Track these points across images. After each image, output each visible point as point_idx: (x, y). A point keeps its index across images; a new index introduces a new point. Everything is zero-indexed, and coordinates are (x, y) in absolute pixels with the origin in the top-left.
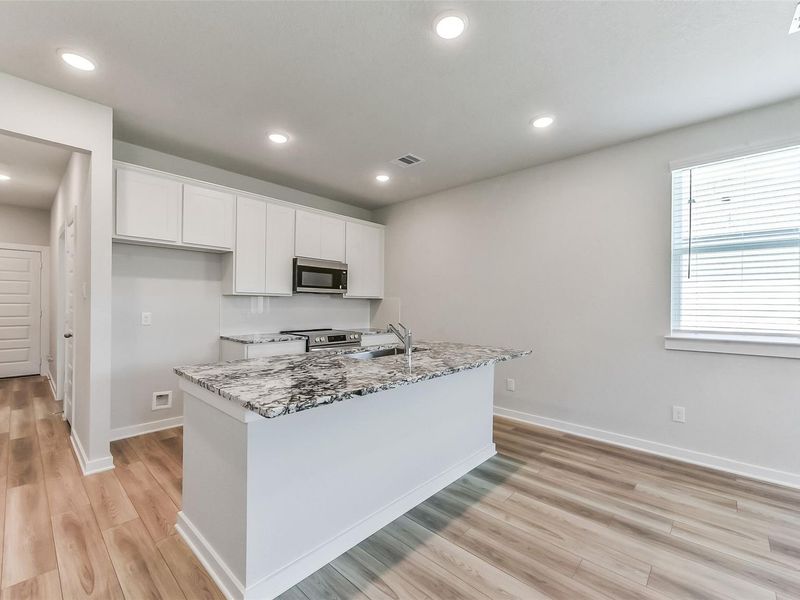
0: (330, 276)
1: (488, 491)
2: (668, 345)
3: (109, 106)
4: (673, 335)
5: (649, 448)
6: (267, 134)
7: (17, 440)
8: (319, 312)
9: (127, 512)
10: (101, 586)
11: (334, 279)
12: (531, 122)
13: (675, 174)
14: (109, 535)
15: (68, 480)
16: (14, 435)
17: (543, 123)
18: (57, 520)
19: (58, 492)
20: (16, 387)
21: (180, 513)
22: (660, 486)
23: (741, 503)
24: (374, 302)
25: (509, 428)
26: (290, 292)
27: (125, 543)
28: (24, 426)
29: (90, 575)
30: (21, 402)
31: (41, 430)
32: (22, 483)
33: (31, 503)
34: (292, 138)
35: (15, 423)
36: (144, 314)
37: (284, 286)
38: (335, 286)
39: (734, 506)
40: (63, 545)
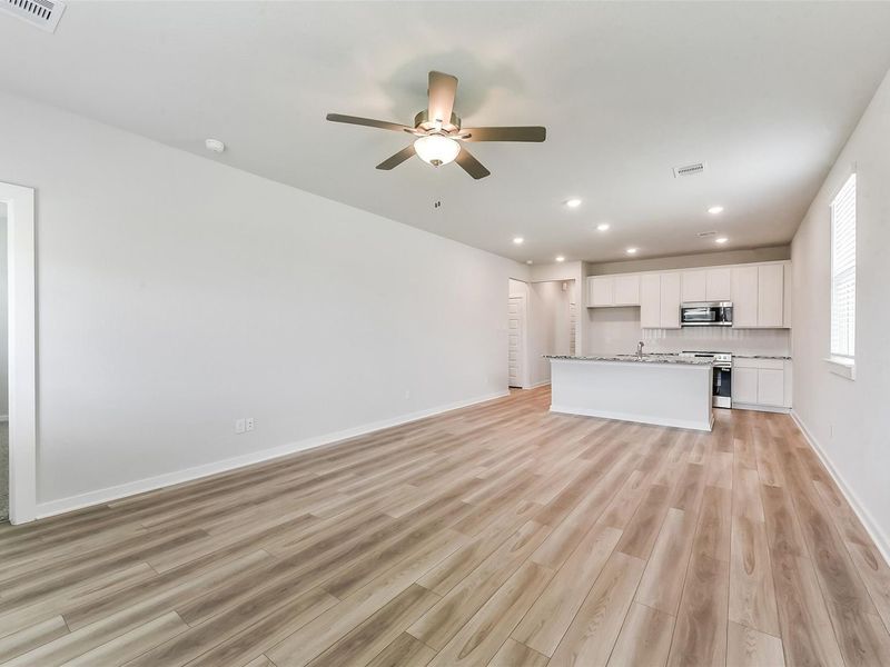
26: (678, 325)
37: (674, 322)
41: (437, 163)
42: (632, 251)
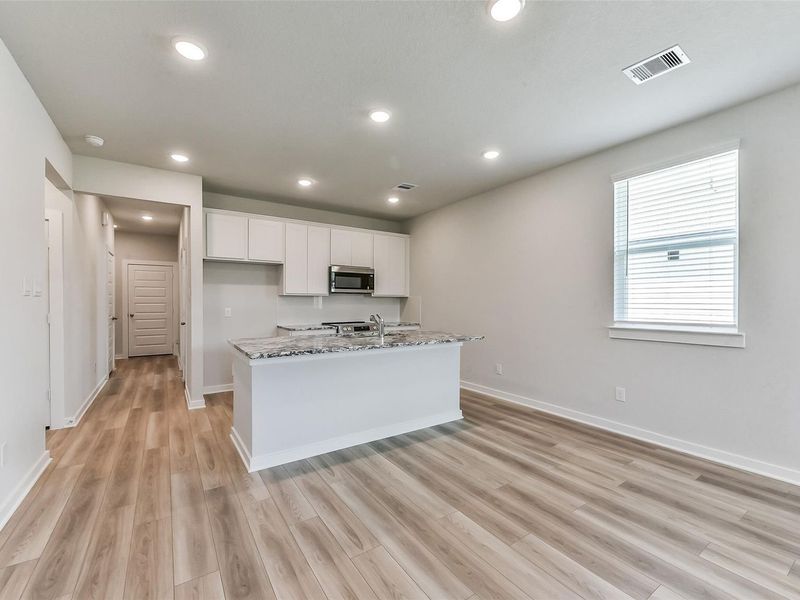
0: (359, 279)
1: (434, 437)
2: (612, 334)
3: (199, 175)
4: (616, 326)
5: (596, 423)
6: (297, 180)
7: (157, 391)
8: (352, 308)
9: (207, 427)
10: (187, 455)
11: (362, 281)
12: (482, 154)
13: (616, 185)
14: (195, 436)
15: (180, 411)
16: (155, 388)
17: (492, 155)
18: (171, 427)
19: (174, 416)
20: (158, 361)
21: (233, 428)
22: (578, 446)
23: (637, 462)
24: (403, 300)
25: (489, 404)
26: (326, 292)
27: (202, 440)
28: (161, 383)
29: (183, 450)
30: (160, 370)
31: (170, 386)
32: (156, 410)
33: (160, 419)
34: (314, 182)
35: (156, 382)
36: (226, 309)
37: (322, 288)
38: (364, 287)
39: (626, 463)
40: (172, 439)
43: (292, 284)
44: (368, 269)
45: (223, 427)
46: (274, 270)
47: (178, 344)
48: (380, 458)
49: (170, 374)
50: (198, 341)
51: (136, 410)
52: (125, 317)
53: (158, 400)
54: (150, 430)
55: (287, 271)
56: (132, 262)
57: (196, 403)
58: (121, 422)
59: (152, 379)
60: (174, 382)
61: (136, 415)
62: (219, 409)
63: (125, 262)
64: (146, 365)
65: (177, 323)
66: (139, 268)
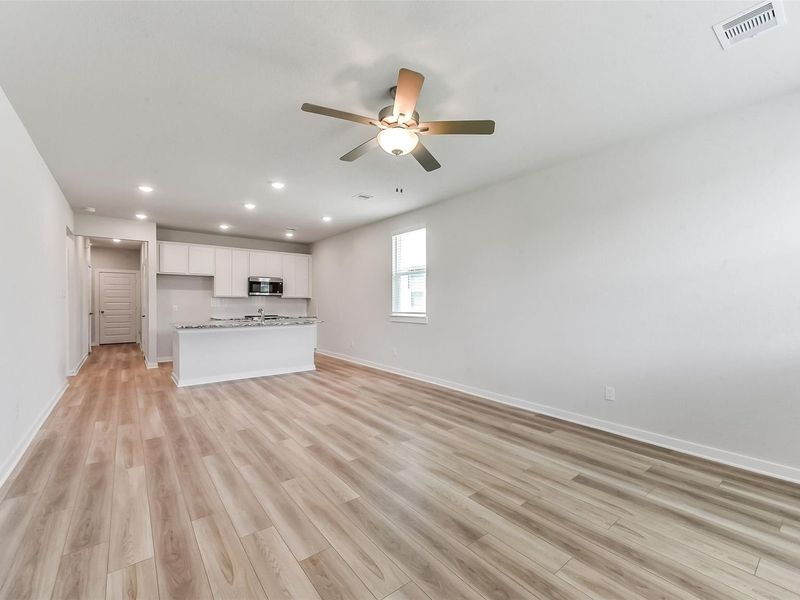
0: (272, 286)
1: (293, 378)
2: (391, 319)
3: (154, 223)
6: (219, 225)
7: (125, 361)
8: (262, 304)
9: (158, 375)
10: (145, 383)
14: (150, 377)
15: (142, 369)
16: (123, 360)
18: (135, 374)
19: (138, 371)
20: (125, 347)
24: (308, 300)
26: (246, 295)
27: (154, 379)
28: (128, 358)
29: (142, 382)
30: (126, 351)
31: (134, 359)
32: (126, 369)
33: (128, 373)
34: (231, 225)
35: (124, 357)
37: (245, 292)
38: (276, 292)
40: (137, 378)
41: (397, 152)
42: (224, 227)
43: (219, 290)
44: (279, 279)
45: (168, 375)
46: (208, 281)
47: (140, 333)
48: (253, 384)
49: (134, 354)
50: (153, 325)
51: (112, 370)
52: (97, 314)
53: (127, 365)
54: (123, 375)
55: (217, 281)
56: (103, 270)
57: (152, 365)
58: (105, 373)
59: (122, 356)
60: (137, 357)
61: (112, 372)
62: (166, 368)
63: (97, 270)
64: (115, 349)
65: (138, 316)
66: (108, 276)
